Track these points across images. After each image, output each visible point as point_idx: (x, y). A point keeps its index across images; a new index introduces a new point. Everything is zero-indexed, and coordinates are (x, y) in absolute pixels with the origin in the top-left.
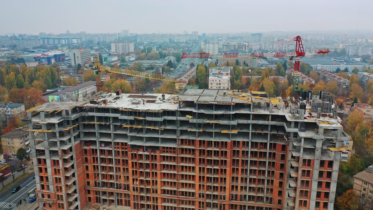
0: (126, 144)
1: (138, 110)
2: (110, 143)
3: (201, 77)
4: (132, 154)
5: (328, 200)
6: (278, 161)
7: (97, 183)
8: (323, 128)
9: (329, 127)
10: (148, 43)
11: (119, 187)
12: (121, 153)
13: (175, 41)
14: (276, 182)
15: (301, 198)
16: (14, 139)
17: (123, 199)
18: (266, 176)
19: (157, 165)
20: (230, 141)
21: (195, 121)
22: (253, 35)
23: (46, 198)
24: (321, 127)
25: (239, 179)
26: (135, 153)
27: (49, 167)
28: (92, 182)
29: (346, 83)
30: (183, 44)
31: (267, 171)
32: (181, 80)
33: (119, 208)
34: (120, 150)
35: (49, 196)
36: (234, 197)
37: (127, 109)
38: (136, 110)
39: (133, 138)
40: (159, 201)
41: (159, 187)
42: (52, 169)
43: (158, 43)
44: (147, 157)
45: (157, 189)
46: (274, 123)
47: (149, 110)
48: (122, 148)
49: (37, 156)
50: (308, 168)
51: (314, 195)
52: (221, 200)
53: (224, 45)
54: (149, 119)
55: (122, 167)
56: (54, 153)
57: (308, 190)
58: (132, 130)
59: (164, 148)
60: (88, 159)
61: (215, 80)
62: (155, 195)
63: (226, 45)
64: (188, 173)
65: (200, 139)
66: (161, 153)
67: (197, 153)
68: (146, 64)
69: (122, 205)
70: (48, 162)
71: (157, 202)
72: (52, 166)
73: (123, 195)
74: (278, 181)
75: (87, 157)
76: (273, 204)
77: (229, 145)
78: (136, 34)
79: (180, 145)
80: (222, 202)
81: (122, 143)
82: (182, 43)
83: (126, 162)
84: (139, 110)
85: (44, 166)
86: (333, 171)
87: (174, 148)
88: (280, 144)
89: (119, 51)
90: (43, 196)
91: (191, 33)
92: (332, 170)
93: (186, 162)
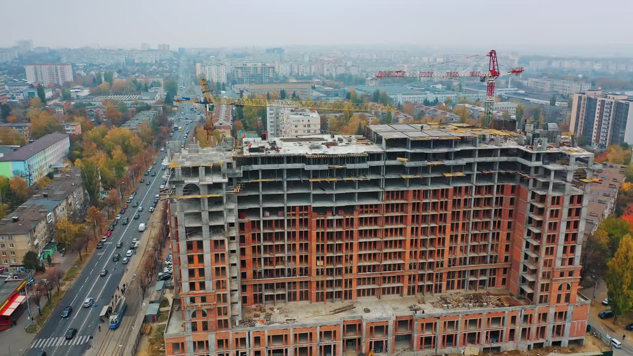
0: (306, 208)
1: (335, 155)
2: (282, 209)
3: (250, 118)
4: (318, 221)
5: (576, 243)
6: (506, 207)
7: (257, 273)
8: (575, 157)
9: (581, 155)
10: (86, 64)
11: (292, 272)
12: (297, 223)
13: (136, 61)
14: (503, 234)
15: (548, 245)
16: (15, 236)
17: (298, 290)
18: (491, 229)
19: (354, 232)
20: (452, 188)
21: (413, 164)
22: (268, 51)
23: (198, 303)
24: (573, 156)
25: (458, 237)
26: (323, 218)
27: (206, 253)
28: (249, 273)
29: (453, 119)
30: (154, 67)
31: (492, 223)
32: (221, 124)
33: (291, 304)
34: (297, 218)
35: (203, 299)
36: (452, 262)
37: (317, 154)
38: (332, 155)
39: (317, 198)
40: (354, 283)
41: (355, 264)
42: (211, 255)
43: (104, 64)
44: (339, 222)
45: (352, 267)
46: (504, 159)
47: (350, 154)
48: (301, 215)
49: (187, 238)
50: (556, 207)
51: (562, 238)
52: (438, 268)
53: (239, 68)
54: (350, 166)
55: (298, 244)
56: (215, 229)
57: (556, 234)
58: (317, 185)
59: (361, 206)
60: (245, 238)
61: (301, 120)
62: (348, 276)
63: (241, 68)
64: (393, 238)
65: (412, 188)
66: (359, 214)
67: (410, 208)
68: (130, 102)
69: (295, 299)
70: (207, 245)
71: (351, 286)
72: (211, 251)
73: (298, 285)
74: (505, 233)
75: (243, 234)
76: (499, 263)
77: (451, 193)
78: (49, 49)
79: (384, 201)
80: (440, 270)
81: (301, 208)
82: (151, 65)
83: (305, 235)
84: (337, 155)
85: (197, 252)
86: (583, 207)
87: (376, 206)
88: (510, 185)
89: (42, 79)
90: (193, 300)
91: (157, 48)
92: (581, 205)
93: (392, 223)
